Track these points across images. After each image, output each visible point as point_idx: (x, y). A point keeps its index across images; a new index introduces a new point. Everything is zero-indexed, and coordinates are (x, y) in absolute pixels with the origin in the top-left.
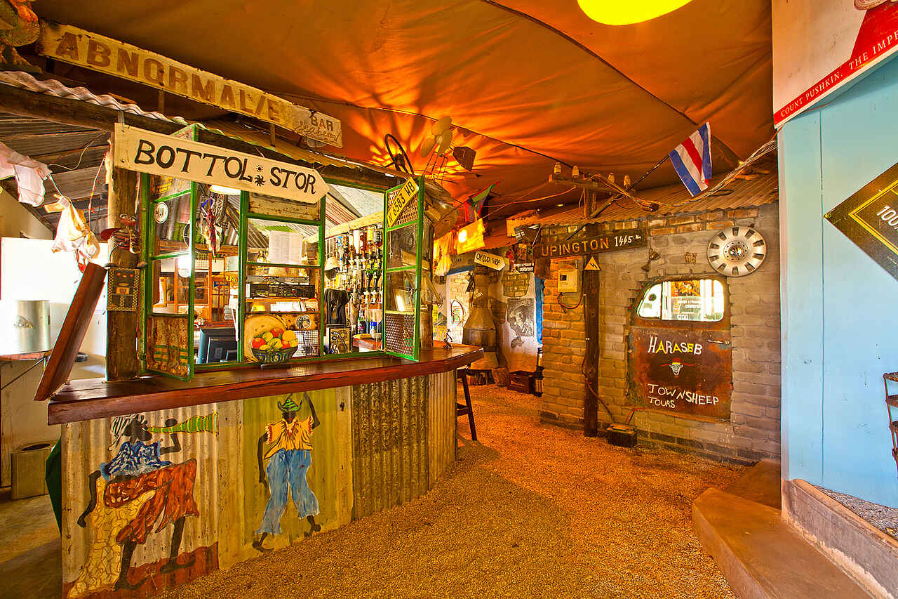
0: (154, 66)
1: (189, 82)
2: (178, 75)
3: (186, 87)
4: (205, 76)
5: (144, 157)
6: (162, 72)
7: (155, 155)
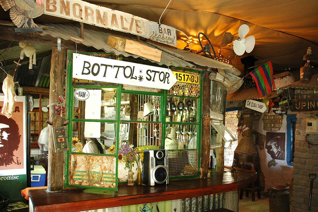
0: (77, 8)
1: (95, 15)
2: (89, 11)
3: (93, 18)
4: (103, 9)
5: (86, 71)
6: (81, 10)
7: (90, 69)
